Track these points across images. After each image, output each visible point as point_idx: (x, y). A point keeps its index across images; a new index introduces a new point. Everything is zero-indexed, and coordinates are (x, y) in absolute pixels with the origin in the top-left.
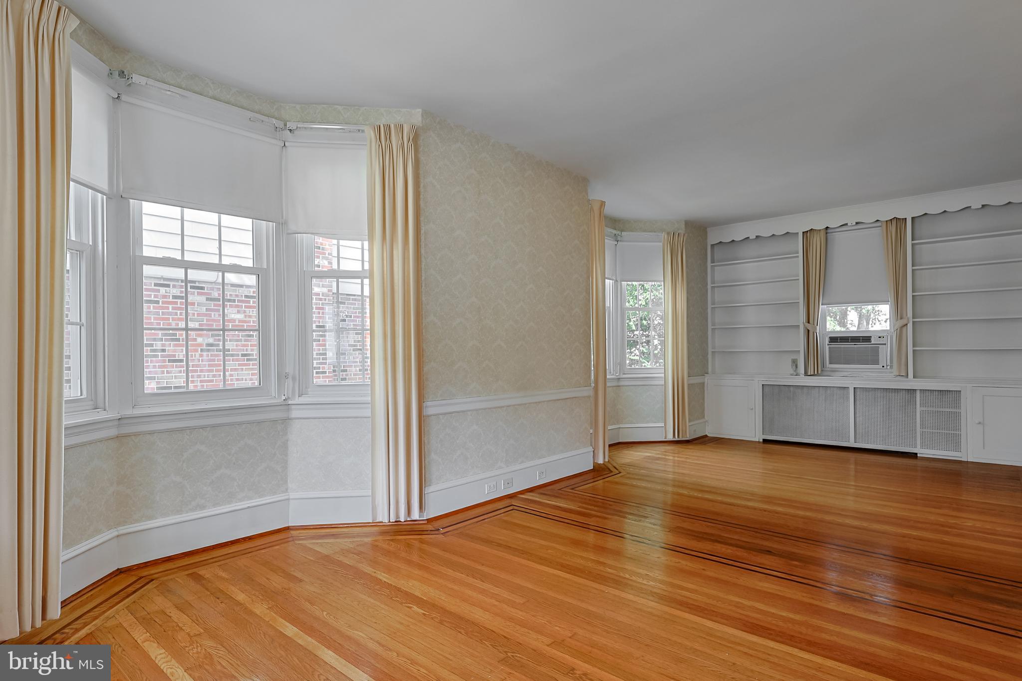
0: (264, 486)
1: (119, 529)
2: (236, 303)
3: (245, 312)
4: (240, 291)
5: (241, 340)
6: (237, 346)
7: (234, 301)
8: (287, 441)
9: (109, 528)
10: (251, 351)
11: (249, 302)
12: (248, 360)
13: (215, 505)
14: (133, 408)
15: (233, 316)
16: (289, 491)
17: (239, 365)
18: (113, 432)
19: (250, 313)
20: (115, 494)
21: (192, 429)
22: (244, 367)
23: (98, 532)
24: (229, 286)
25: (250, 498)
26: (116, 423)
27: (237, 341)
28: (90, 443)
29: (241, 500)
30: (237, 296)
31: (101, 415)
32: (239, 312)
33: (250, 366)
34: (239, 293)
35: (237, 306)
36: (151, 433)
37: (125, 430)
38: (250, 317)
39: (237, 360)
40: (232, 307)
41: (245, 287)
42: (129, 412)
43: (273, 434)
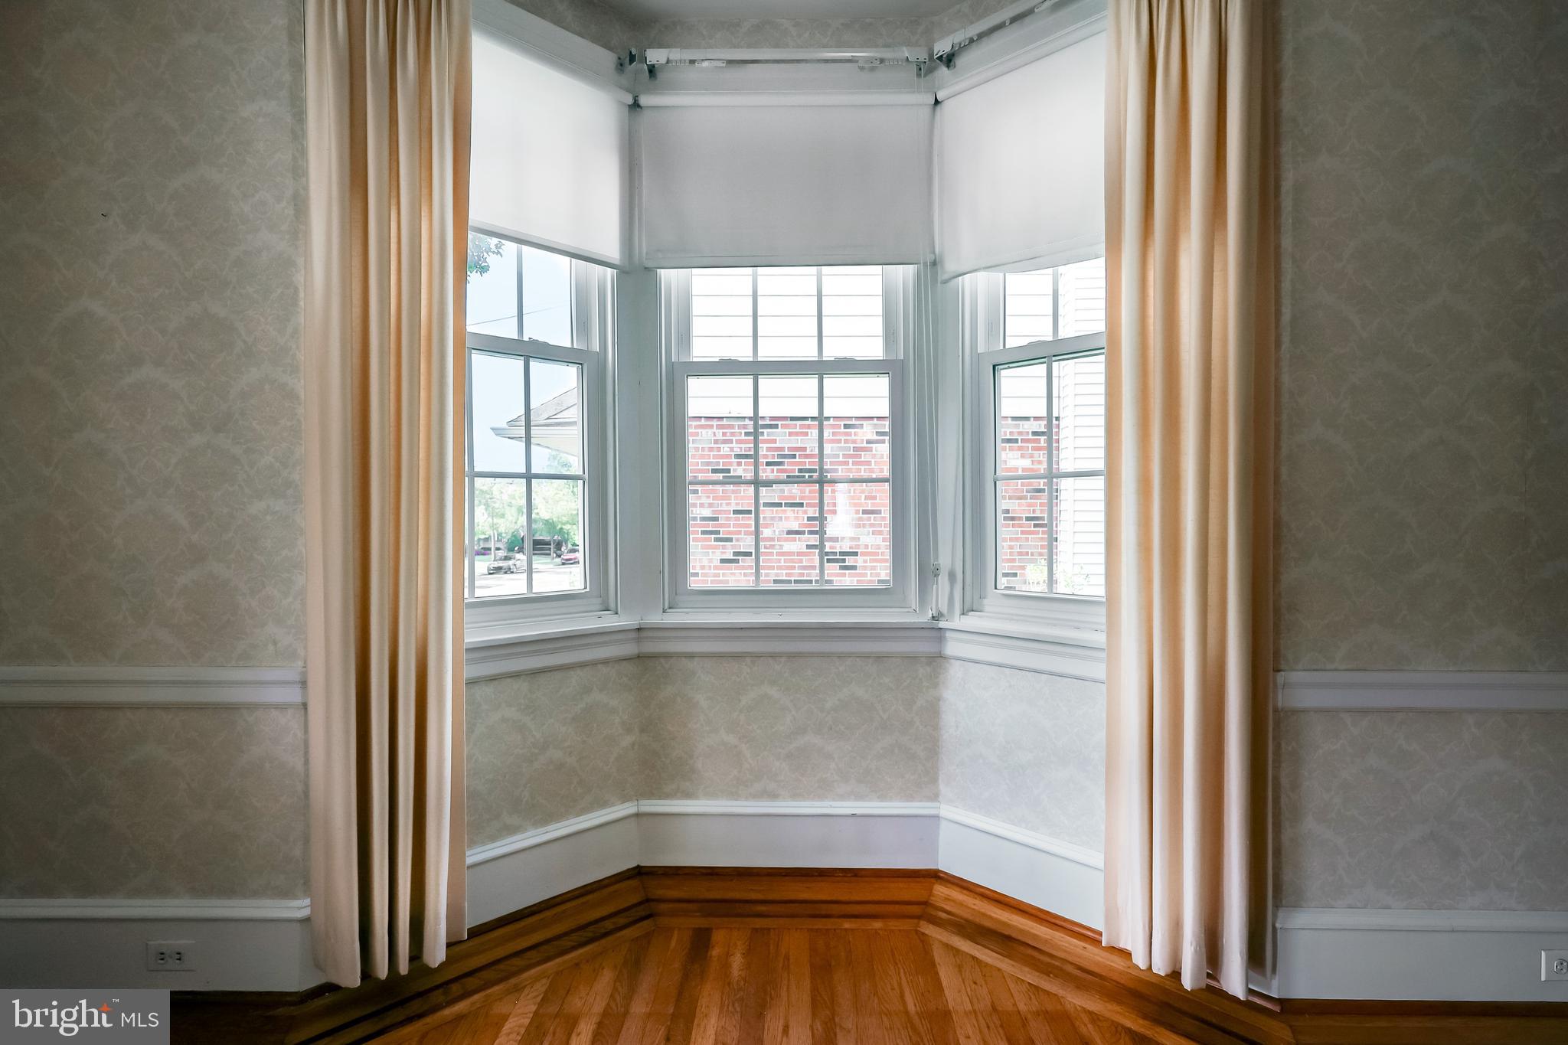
0: (889, 780)
1: (641, 802)
2: (1020, 444)
3: (1032, 456)
4: (1026, 427)
5: (1025, 498)
6: (1019, 505)
7: (1016, 441)
8: (939, 700)
9: (625, 799)
10: (1041, 513)
11: (1039, 441)
12: (1035, 526)
13: (795, 796)
14: (664, 612)
15: (1012, 463)
16: (941, 799)
17: (1023, 532)
18: (629, 649)
19: (1040, 457)
20: (636, 747)
21: (756, 656)
22: (1030, 536)
23: (602, 804)
24: (1010, 419)
25: (860, 797)
26: (634, 635)
27: (1020, 498)
28: (583, 665)
29: (842, 797)
30: (1020, 433)
31: (609, 621)
32: (1022, 456)
33: (1039, 534)
34: (1023, 428)
35: (1020, 448)
36: (691, 656)
37: (650, 647)
38: (1040, 462)
39: (1020, 526)
40: (1013, 450)
41: (1032, 419)
42: (655, 619)
43: (908, 682)
